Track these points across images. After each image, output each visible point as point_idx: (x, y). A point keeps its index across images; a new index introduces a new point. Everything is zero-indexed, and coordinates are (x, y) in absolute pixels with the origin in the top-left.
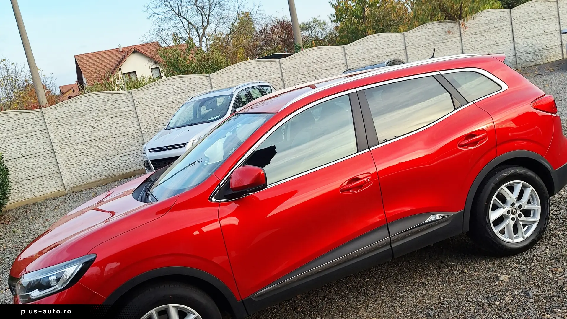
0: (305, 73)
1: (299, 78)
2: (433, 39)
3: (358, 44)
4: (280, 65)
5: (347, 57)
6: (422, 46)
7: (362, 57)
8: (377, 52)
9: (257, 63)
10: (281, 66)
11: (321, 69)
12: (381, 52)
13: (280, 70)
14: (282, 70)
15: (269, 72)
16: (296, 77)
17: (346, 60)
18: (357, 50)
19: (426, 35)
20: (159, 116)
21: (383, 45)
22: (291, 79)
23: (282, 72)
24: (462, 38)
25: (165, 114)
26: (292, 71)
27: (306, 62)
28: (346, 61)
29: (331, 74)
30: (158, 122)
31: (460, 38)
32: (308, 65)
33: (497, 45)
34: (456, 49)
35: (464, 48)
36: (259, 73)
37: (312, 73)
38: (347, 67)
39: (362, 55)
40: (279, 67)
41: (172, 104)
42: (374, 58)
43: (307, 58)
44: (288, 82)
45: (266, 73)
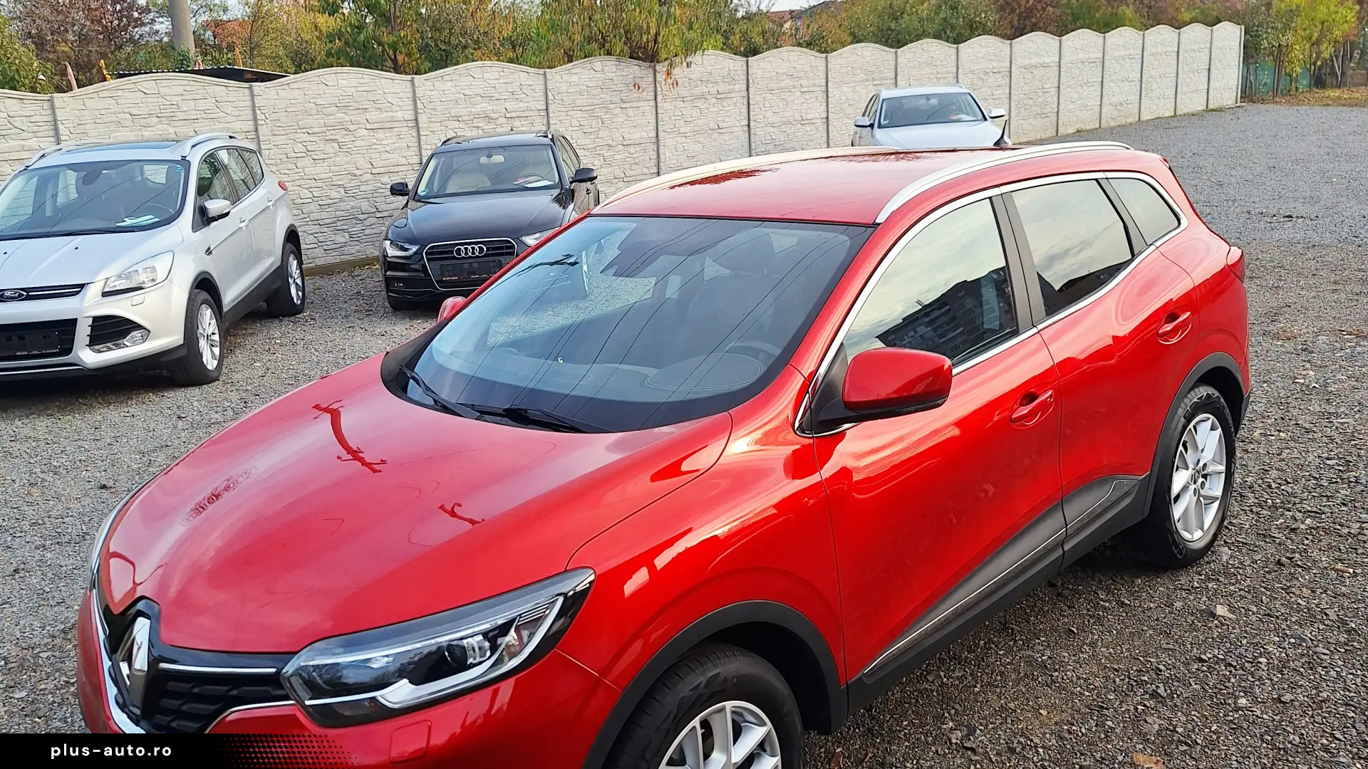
0: (316, 130)
1: (300, 140)
2: (602, 96)
3: (445, 78)
4: (253, 100)
5: (419, 106)
6: (579, 108)
7: (454, 112)
8: (485, 106)
9: (191, 83)
10: (253, 102)
11: (355, 127)
12: (496, 108)
13: (251, 112)
14: (258, 112)
15: (222, 114)
16: (291, 136)
17: (416, 113)
18: (442, 92)
19: (590, 84)
21: (500, 91)
22: (279, 140)
23: (255, 119)
24: (659, 105)
26: (283, 119)
27: (319, 101)
28: (416, 116)
29: (378, 142)
31: (653, 103)
32: (325, 111)
33: (720, 131)
34: (645, 129)
35: (660, 129)
36: (194, 112)
37: (332, 132)
39: (454, 108)
40: (249, 104)
42: (479, 120)
43: (322, 92)
44: (271, 146)
45: (213, 116)
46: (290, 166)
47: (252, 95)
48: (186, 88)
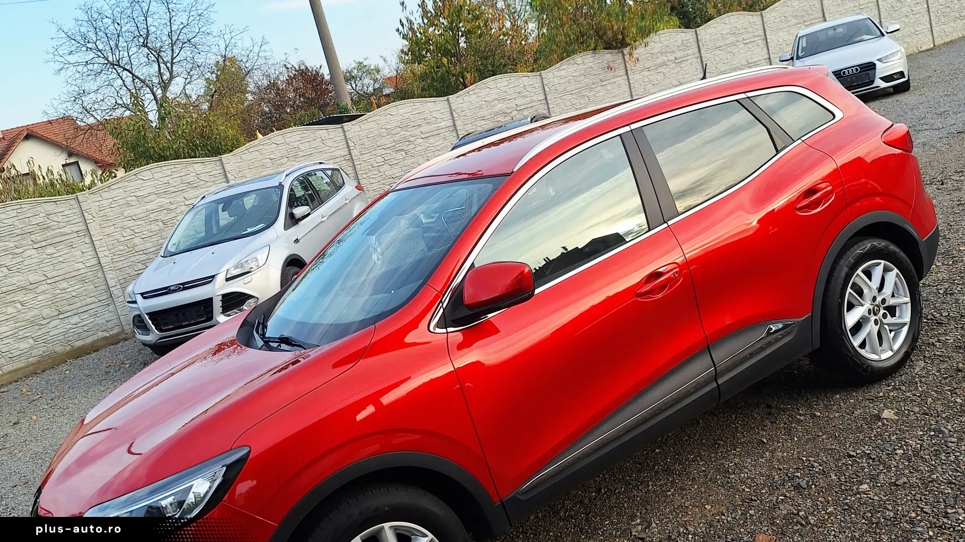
0: (388, 146)
1: (379, 154)
2: (585, 80)
3: (470, 93)
5: (455, 116)
6: (570, 93)
7: (479, 115)
8: (500, 106)
9: (305, 132)
10: (346, 136)
11: (414, 138)
12: (508, 105)
13: (345, 143)
14: (349, 142)
15: (327, 148)
16: (374, 153)
17: (454, 121)
18: (469, 103)
19: (575, 74)
20: (134, 236)
21: (510, 93)
22: (366, 157)
23: (348, 147)
24: (630, 78)
25: (144, 233)
26: (366, 143)
27: (387, 127)
28: (454, 123)
29: (431, 145)
30: (131, 249)
31: (625, 77)
32: (393, 132)
36: (309, 150)
37: (399, 145)
38: (457, 132)
39: (479, 112)
40: (343, 137)
41: (156, 214)
42: (498, 116)
43: (389, 120)
44: (361, 162)
45: (322, 150)
46: (375, 172)
47: (344, 132)
48: (302, 136)
